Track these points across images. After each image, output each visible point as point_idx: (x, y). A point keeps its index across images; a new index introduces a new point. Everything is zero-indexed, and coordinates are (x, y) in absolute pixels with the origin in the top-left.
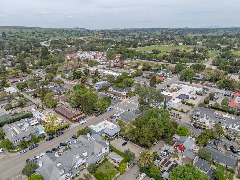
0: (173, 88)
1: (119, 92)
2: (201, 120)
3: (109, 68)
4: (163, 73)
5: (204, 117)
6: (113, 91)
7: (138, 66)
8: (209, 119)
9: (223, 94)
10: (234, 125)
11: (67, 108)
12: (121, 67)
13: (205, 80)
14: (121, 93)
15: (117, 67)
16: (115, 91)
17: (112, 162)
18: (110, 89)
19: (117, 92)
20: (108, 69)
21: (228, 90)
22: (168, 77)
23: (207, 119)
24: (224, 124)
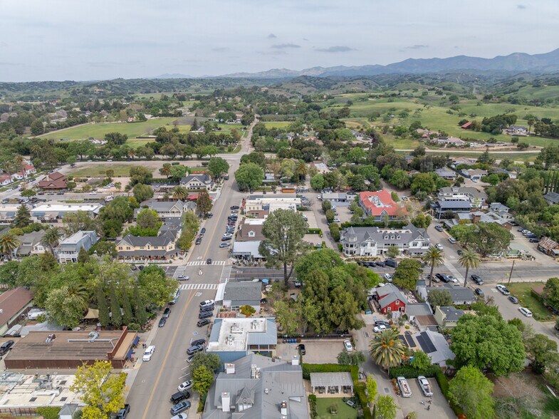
0: (252, 209)
1: (152, 248)
2: (362, 250)
3: (31, 197)
4: (195, 183)
5: (367, 244)
6: (133, 249)
7: (112, 178)
8: (376, 245)
9: (336, 200)
10: (415, 241)
11: (54, 337)
12: (66, 188)
13: (284, 182)
14: (160, 248)
15: (50, 189)
16: (138, 248)
17: (326, 395)
18: (121, 248)
19: (146, 248)
20: (30, 200)
21: (333, 191)
22: (209, 189)
23: (372, 245)
24: (399, 245)
